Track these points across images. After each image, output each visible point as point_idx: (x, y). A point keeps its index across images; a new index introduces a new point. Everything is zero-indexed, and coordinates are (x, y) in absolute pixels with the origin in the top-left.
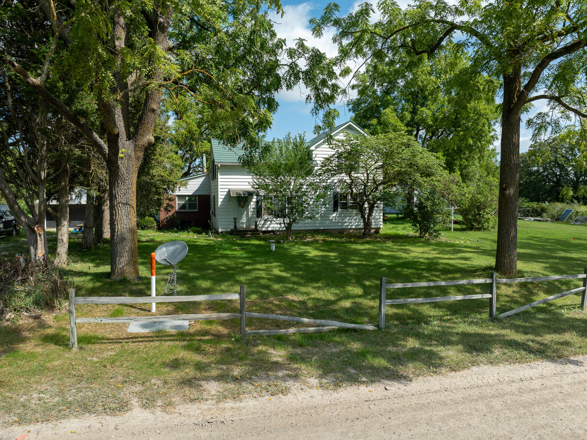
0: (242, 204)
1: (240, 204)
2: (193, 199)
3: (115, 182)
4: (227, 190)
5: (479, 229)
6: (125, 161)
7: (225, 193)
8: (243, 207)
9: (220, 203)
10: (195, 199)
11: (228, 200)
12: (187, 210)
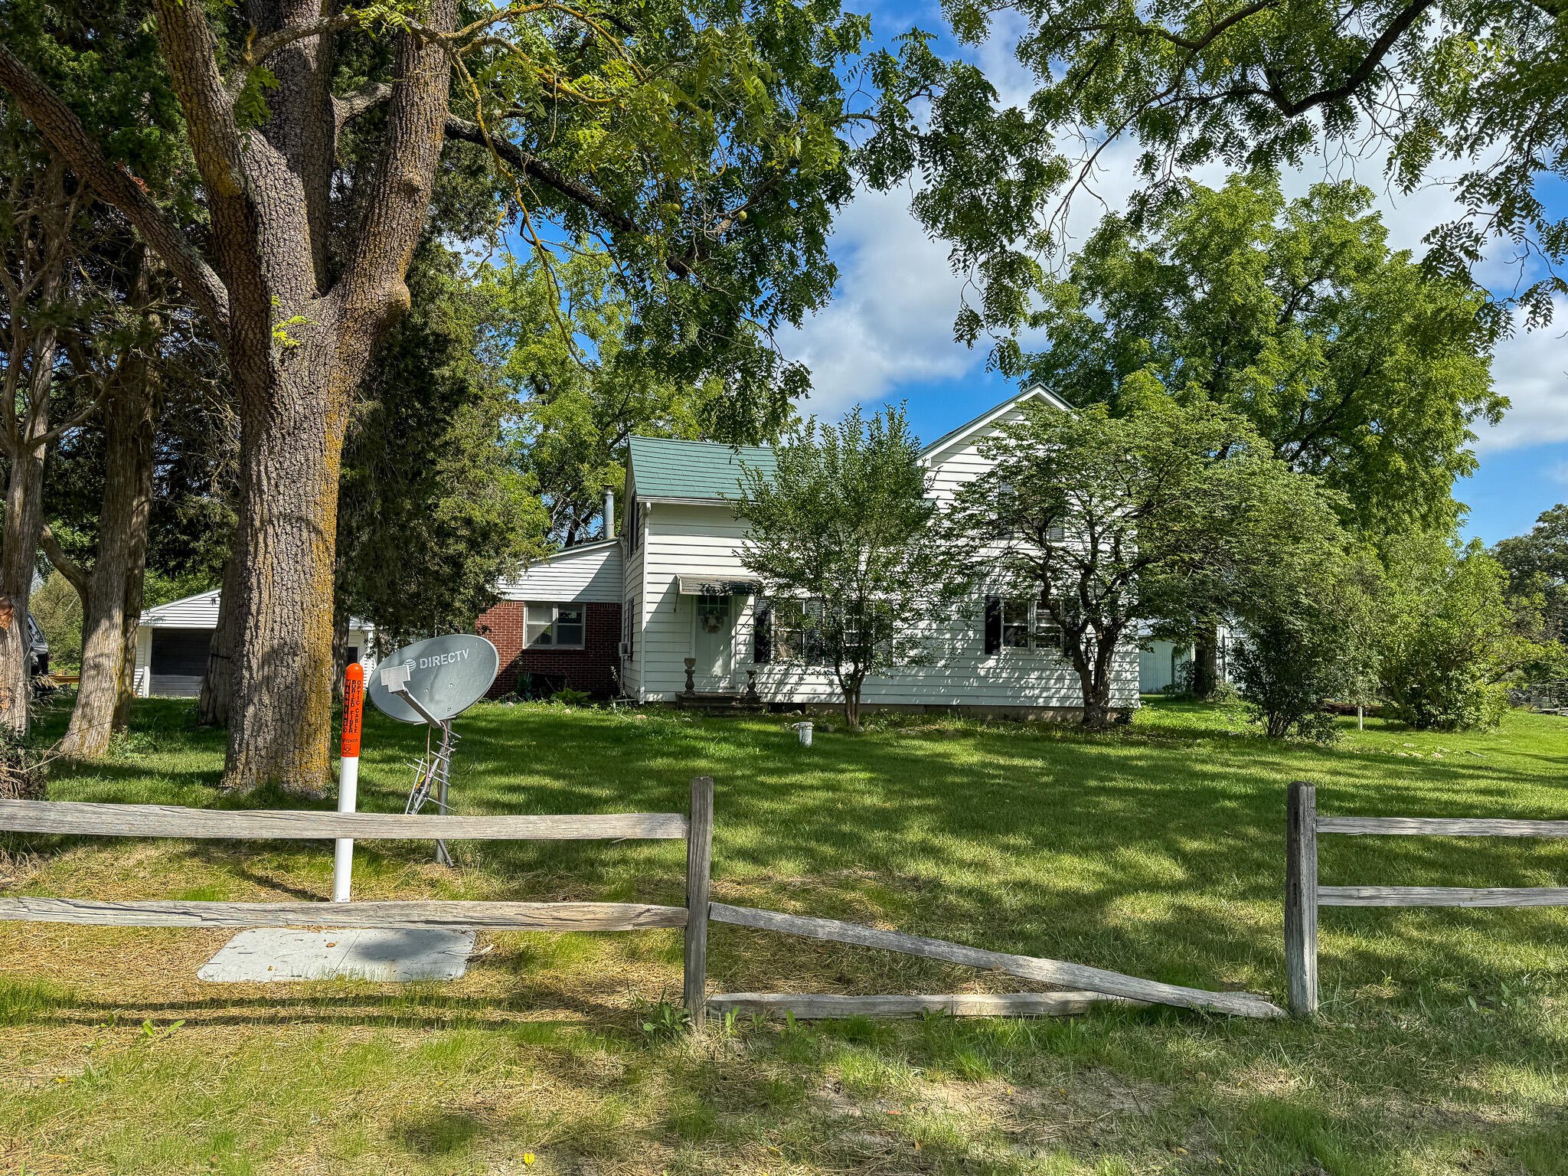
0: (712, 622)
1: (706, 620)
2: (574, 615)
3: (259, 434)
4: (670, 579)
5: (1448, 727)
6: (301, 364)
7: (664, 588)
8: (714, 629)
9: (646, 618)
10: (579, 615)
11: (670, 608)
12: (553, 646)
